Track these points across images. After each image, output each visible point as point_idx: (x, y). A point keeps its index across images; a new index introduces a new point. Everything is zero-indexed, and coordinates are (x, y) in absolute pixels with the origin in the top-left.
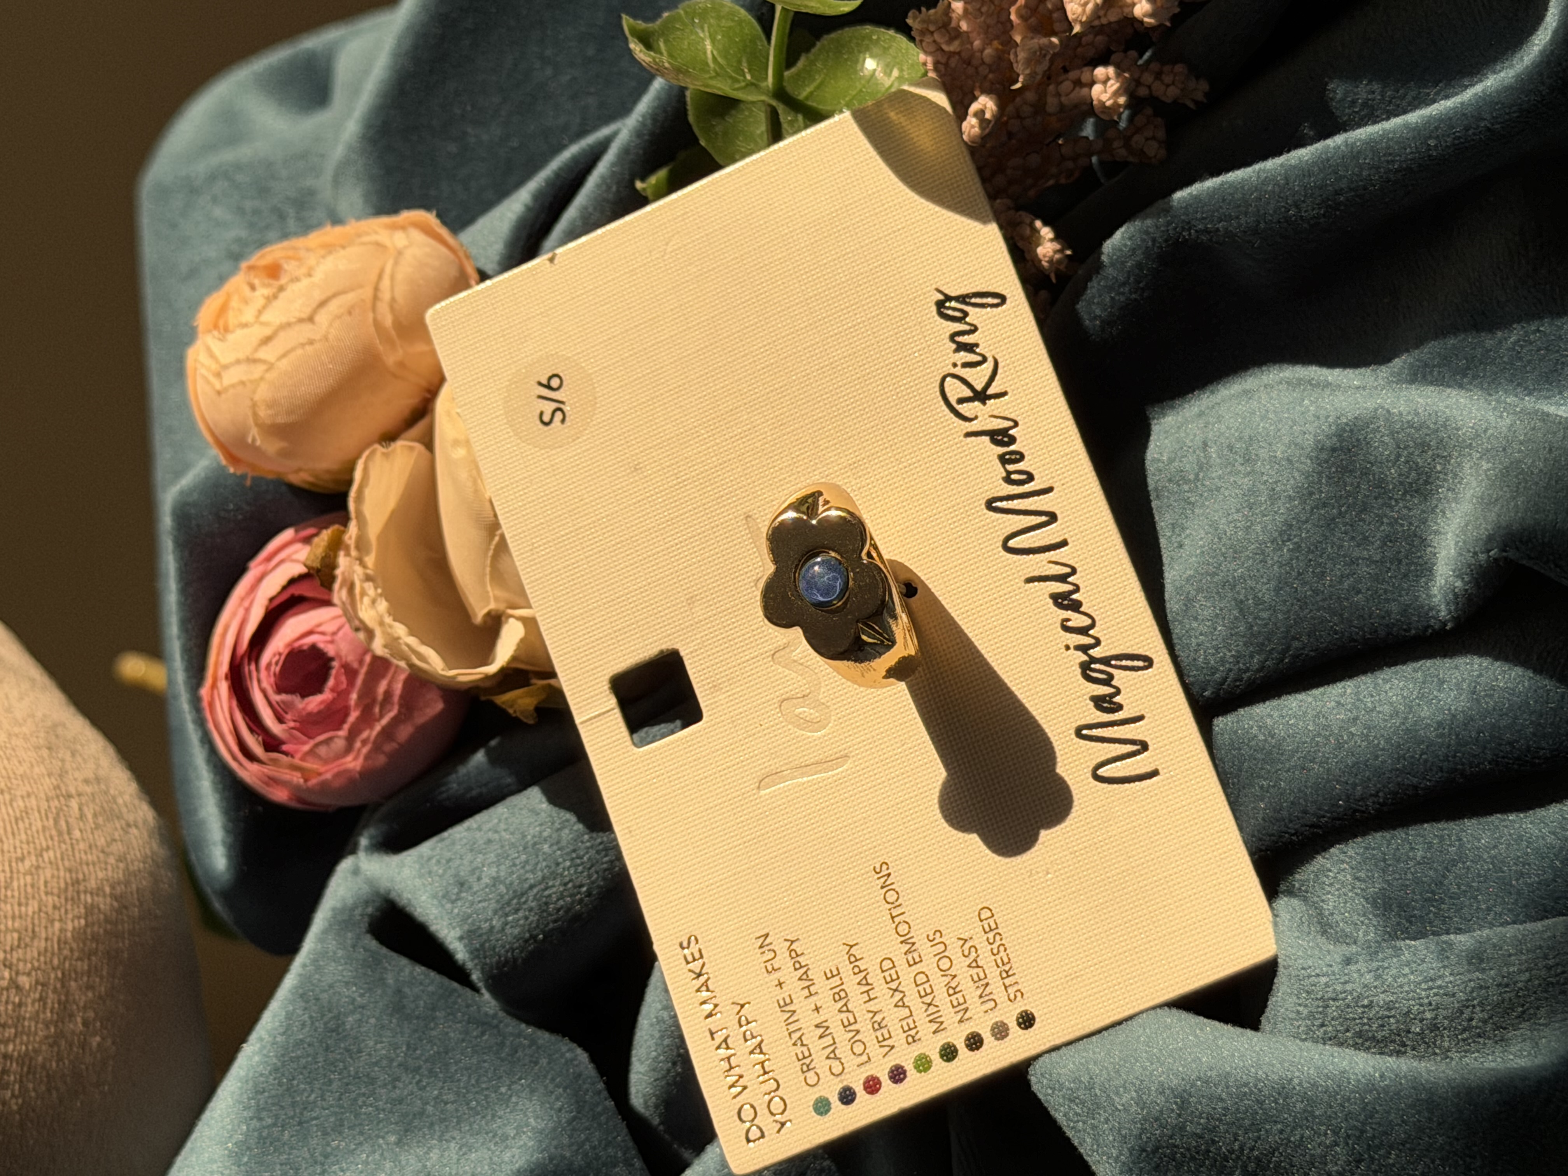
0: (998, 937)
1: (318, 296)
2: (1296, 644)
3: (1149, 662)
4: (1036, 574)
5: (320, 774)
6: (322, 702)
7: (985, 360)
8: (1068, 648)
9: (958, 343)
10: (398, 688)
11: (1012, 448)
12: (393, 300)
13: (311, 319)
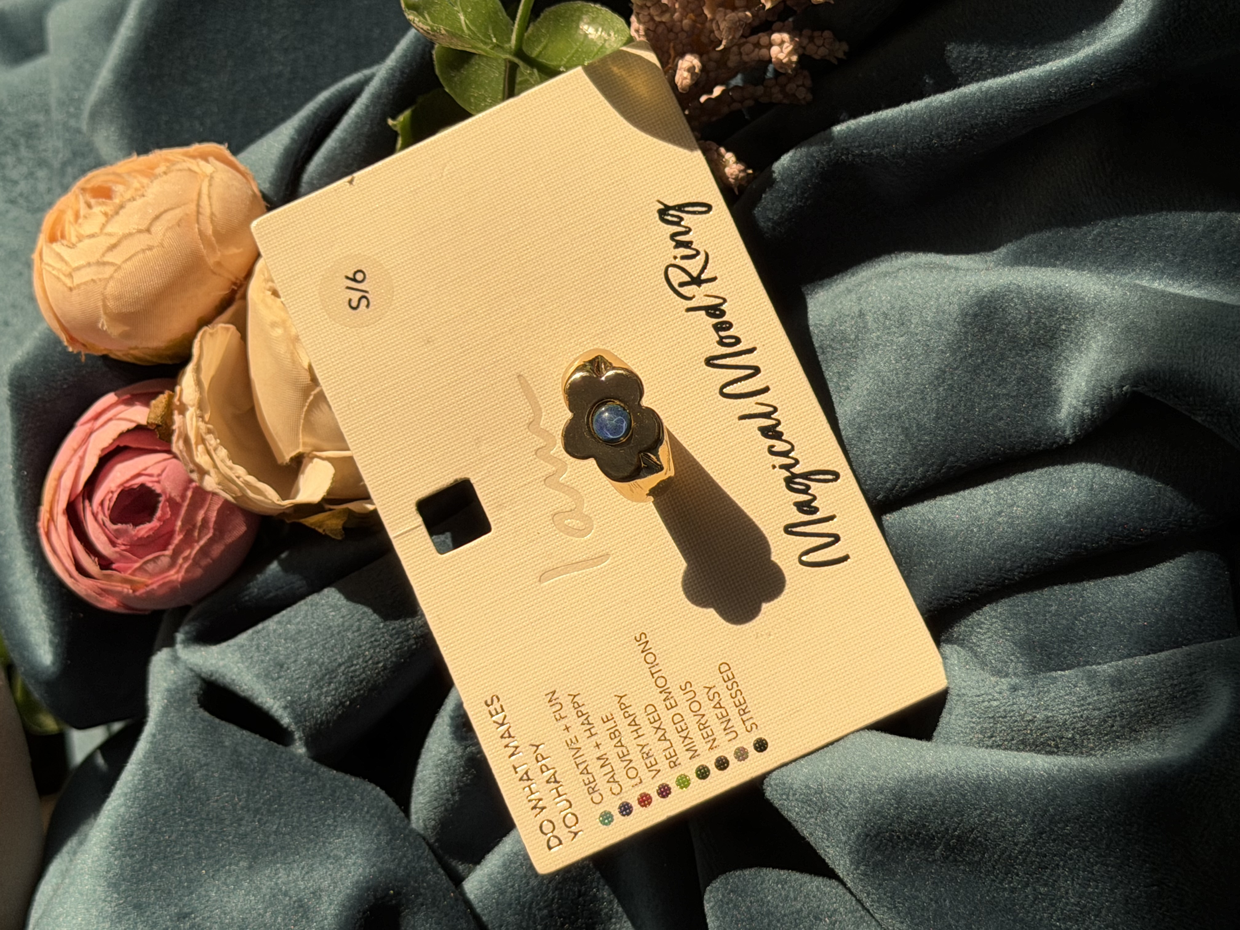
0: (735, 685)
1: (152, 212)
2: (951, 458)
3: (836, 476)
4: (747, 412)
5: (147, 586)
6: (151, 529)
7: (698, 253)
8: (774, 467)
9: (677, 241)
10: (213, 516)
11: (724, 319)
12: (212, 214)
13: (148, 230)
